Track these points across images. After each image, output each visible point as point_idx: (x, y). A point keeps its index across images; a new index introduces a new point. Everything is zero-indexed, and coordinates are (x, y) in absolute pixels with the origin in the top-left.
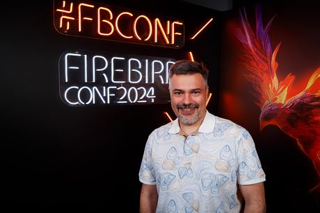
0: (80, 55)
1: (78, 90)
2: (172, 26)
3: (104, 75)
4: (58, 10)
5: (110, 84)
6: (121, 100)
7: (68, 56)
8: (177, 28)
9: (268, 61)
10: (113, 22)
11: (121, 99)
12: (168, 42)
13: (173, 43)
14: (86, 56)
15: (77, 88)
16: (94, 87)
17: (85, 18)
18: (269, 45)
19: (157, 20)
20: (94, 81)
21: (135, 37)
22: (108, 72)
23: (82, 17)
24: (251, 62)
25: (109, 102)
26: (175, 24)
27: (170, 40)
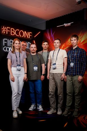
1: (6, 48)
2: (29, 33)
4: (2, 29)
7: (4, 39)
8: (30, 34)
10: (14, 32)
14: (8, 40)
16: (10, 48)
17: (8, 31)
19: (25, 32)
20: (10, 46)
27: (29, 37)
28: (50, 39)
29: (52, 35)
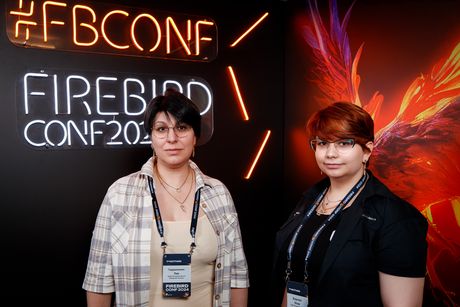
0: (46, 75)
1: (45, 125)
3: (85, 103)
4: (12, 13)
5: (95, 116)
6: (113, 141)
7: (29, 77)
8: (204, 31)
9: (346, 75)
10: (97, 25)
11: (113, 138)
12: (189, 53)
13: (198, 53)
14: (55, 76)
15: (44, 122)
16: (69, 122)
17: (53, 22)
18: (348, 49)
19: (169, 19)
20: (69, 113)
21: (132, 46)
22: (91, 98)
23: (49, 20)
24: (326, 78)
25: (93, 144)
26: (200, 25)
27: (193, 49)
28: (327, 48)
29: (339, 27)
